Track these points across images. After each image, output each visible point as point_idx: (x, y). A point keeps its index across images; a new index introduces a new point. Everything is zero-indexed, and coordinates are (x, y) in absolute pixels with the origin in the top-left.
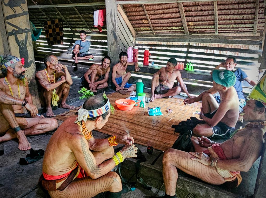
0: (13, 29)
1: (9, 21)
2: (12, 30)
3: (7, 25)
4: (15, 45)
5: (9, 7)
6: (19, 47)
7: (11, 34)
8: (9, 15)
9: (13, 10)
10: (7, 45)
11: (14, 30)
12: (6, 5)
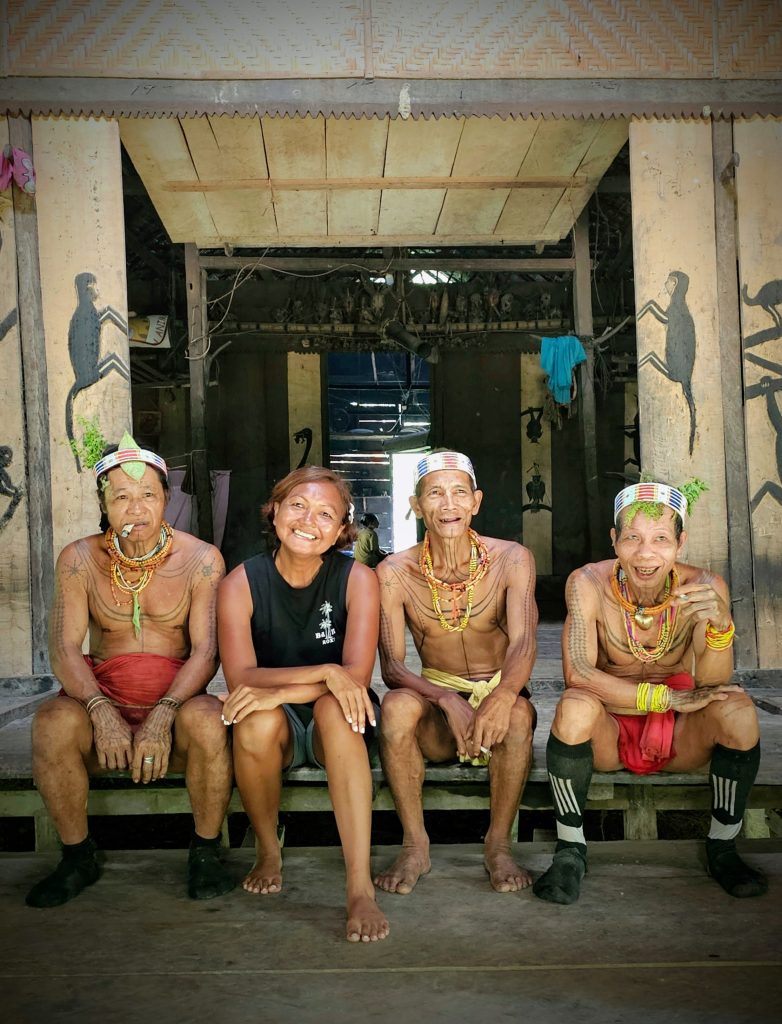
0: (763, 375)
1: (756, 350)
2: (761, 380)
3: (747, 363)
4: (766, 426)
5: (759, 307)
6: (776, 434)
7: (756, 391)
8: (756, 331)
9: (773, 315)
10: (737, 428)
11: (766, 379)
12: (750, 303)
